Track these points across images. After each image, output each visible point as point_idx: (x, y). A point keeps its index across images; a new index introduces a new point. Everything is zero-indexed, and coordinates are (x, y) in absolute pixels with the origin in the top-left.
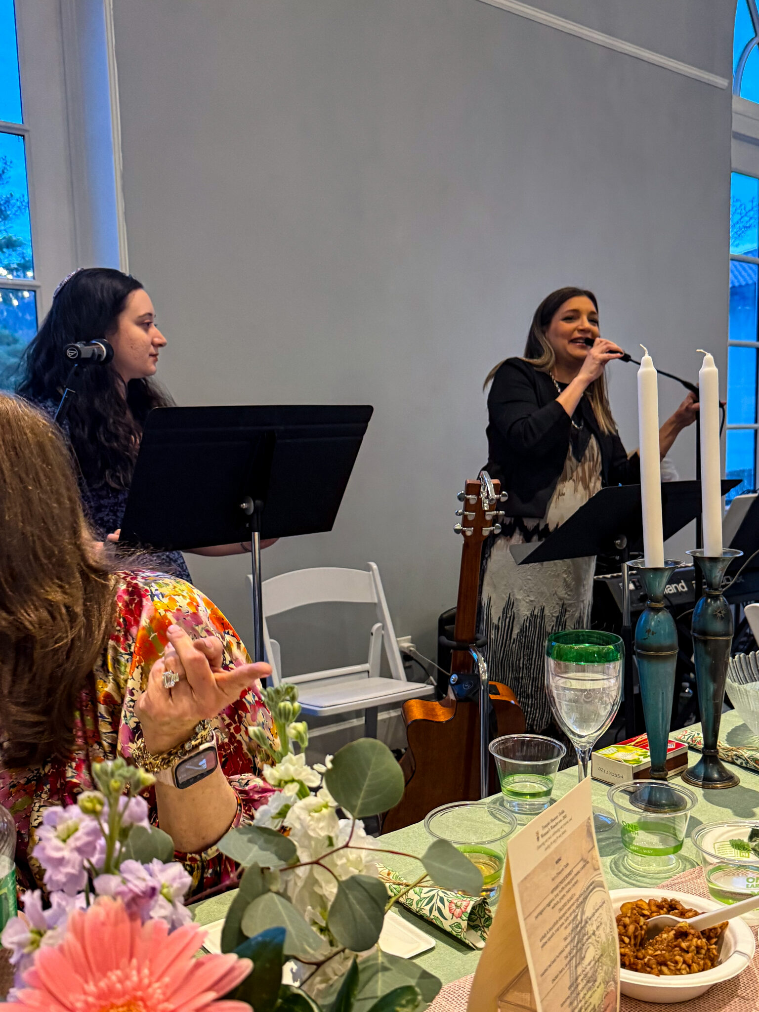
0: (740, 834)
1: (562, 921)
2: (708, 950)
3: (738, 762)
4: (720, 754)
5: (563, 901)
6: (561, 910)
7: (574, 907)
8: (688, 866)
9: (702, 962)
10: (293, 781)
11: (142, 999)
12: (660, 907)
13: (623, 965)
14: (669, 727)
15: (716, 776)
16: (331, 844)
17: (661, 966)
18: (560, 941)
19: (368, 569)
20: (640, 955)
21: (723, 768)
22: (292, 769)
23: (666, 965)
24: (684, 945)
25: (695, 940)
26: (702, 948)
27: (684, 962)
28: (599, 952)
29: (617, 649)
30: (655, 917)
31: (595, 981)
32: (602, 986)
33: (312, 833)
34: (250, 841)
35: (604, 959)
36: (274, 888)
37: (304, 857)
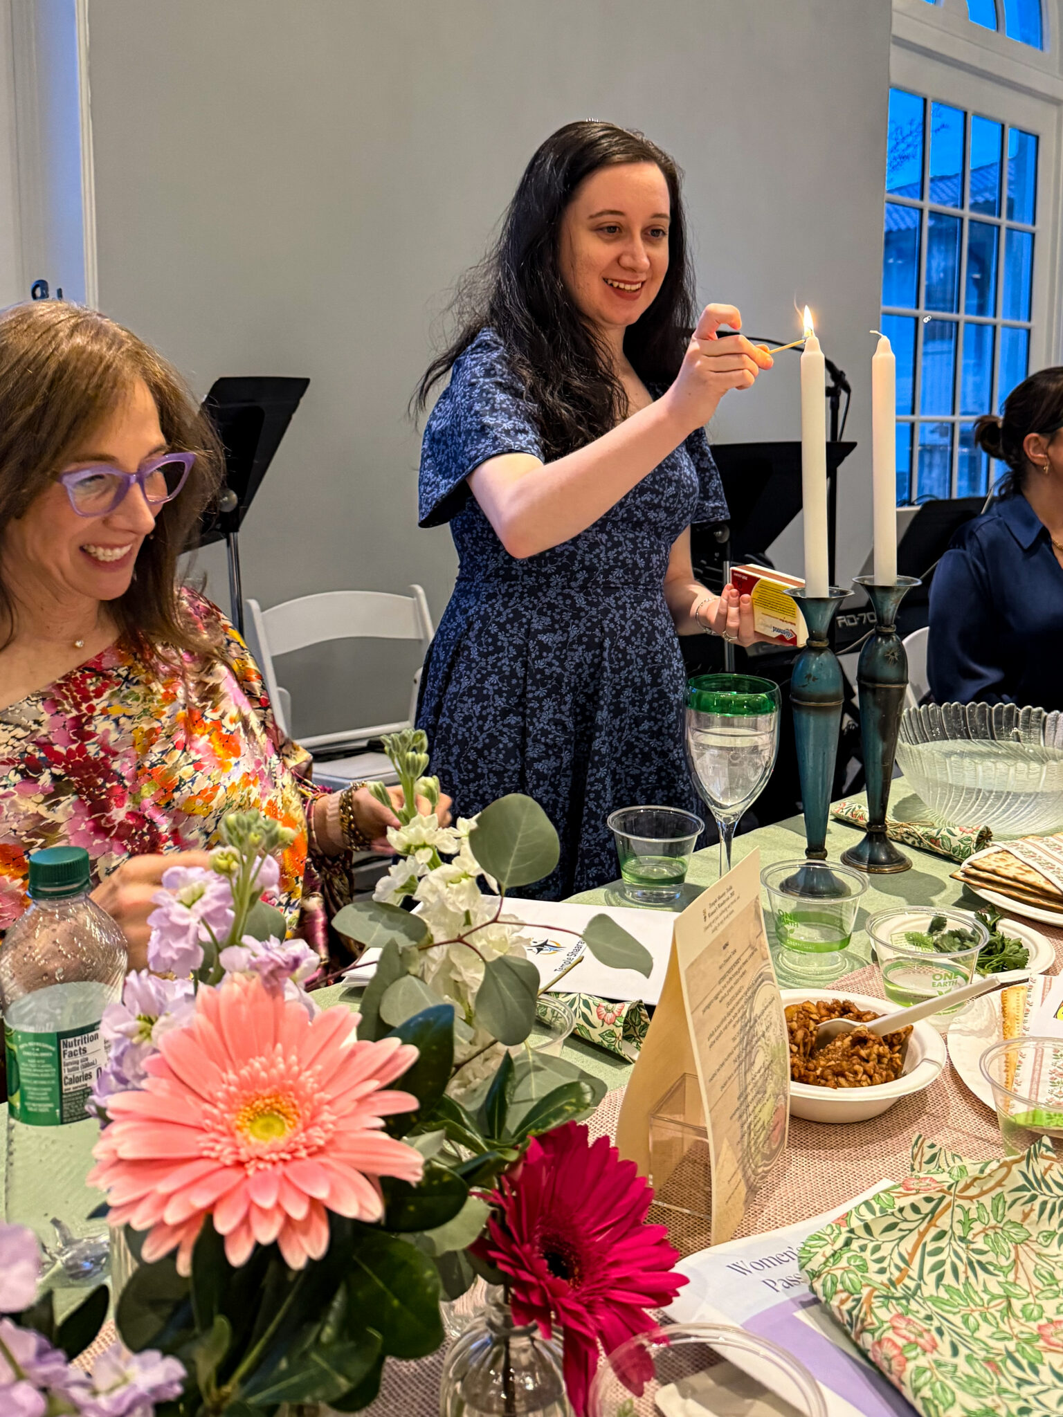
0: (917, 927)
1: (731, 1017)
2: (891, 1060)
3: (910, 841)
4: (888, 832)
5: (732, 994)
6: (729, 1004)
7: (742, 1002)
8: (857, 965)
9: (884, 1073)
10: (424, 846)
11: (292, 1088)
12: (830, 1010)
13: (793, 1079)
14: (830, 797)
15: (883, 857)
16: (468, 922)
17: (837, 1076)
18: (729, 1040)
19: (412, 594)
20: (811, 1065)
21: (892, 847)
22: (424, 832)
23: (844, 1076)
24: (863, 1053)
25: (876, 1046)
26: (884, 1056)
27: (865, 1072)
28: (769, 1058)
29: (772, 697)
30: (826, 1022)
31: (765, 1092)
32: (772, 1100)
33: (451, 908)
34: (371, 918)
35: (774, 1067)
36: (412, 970)
37: (439, 936)
